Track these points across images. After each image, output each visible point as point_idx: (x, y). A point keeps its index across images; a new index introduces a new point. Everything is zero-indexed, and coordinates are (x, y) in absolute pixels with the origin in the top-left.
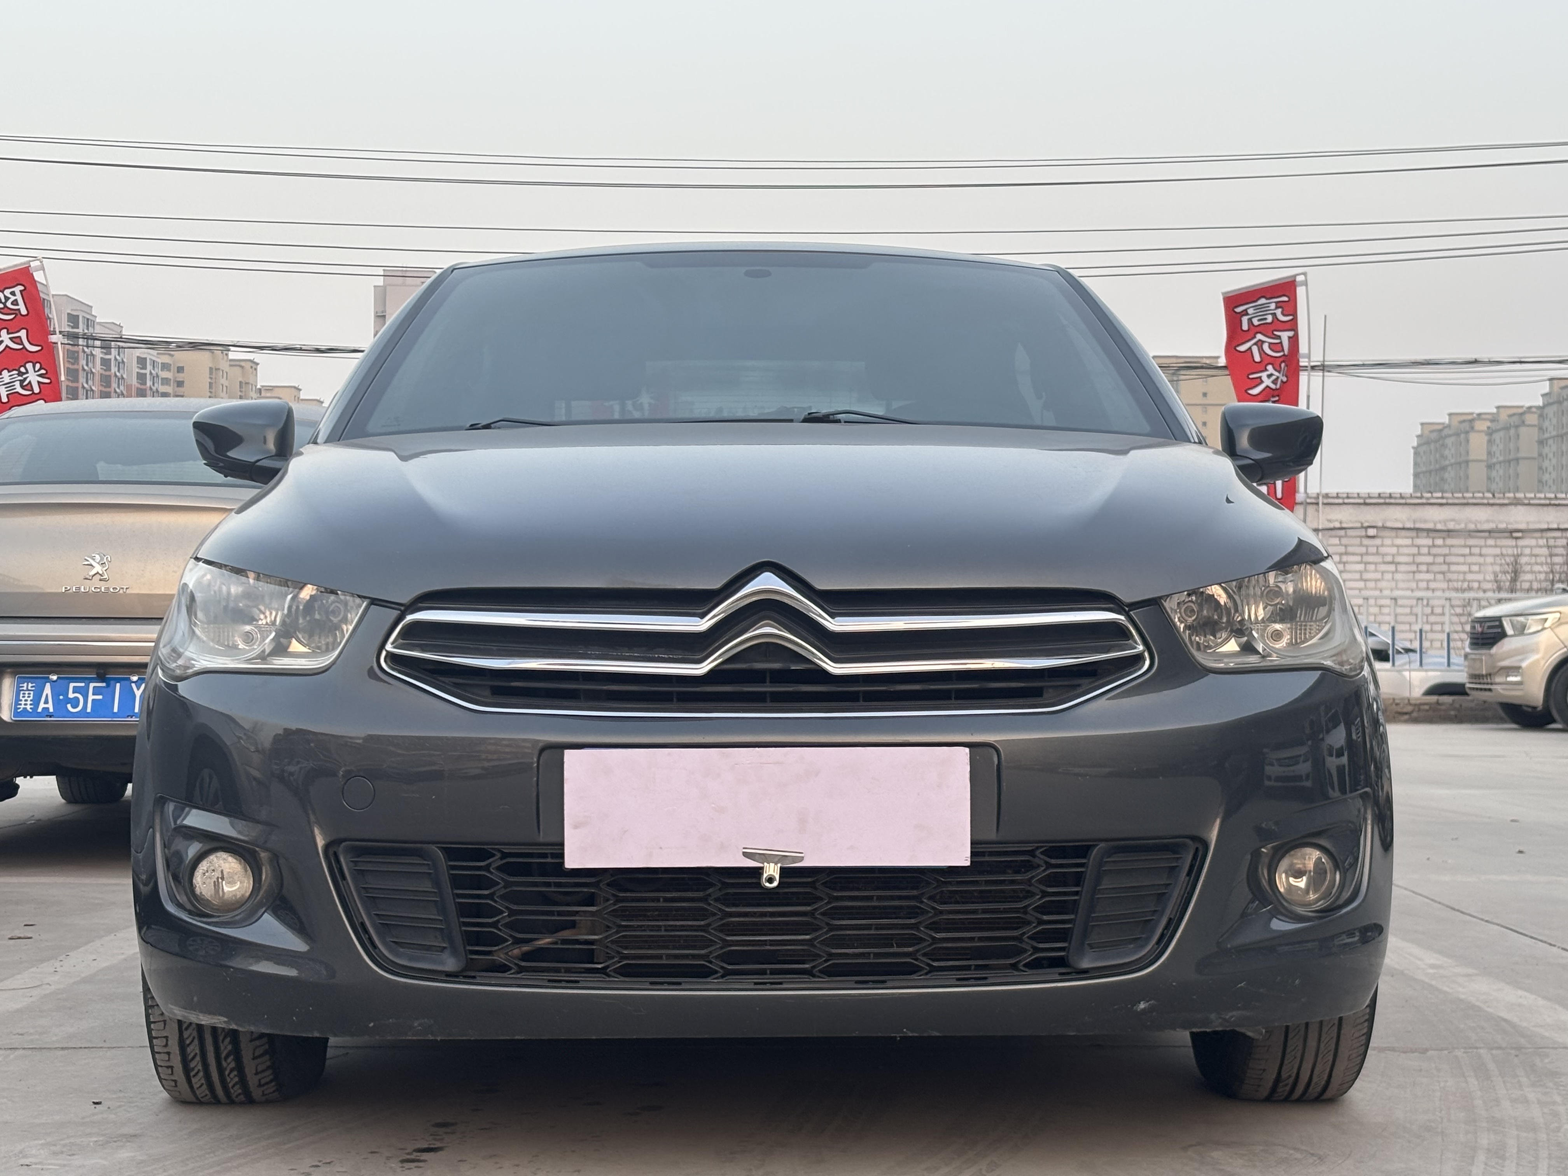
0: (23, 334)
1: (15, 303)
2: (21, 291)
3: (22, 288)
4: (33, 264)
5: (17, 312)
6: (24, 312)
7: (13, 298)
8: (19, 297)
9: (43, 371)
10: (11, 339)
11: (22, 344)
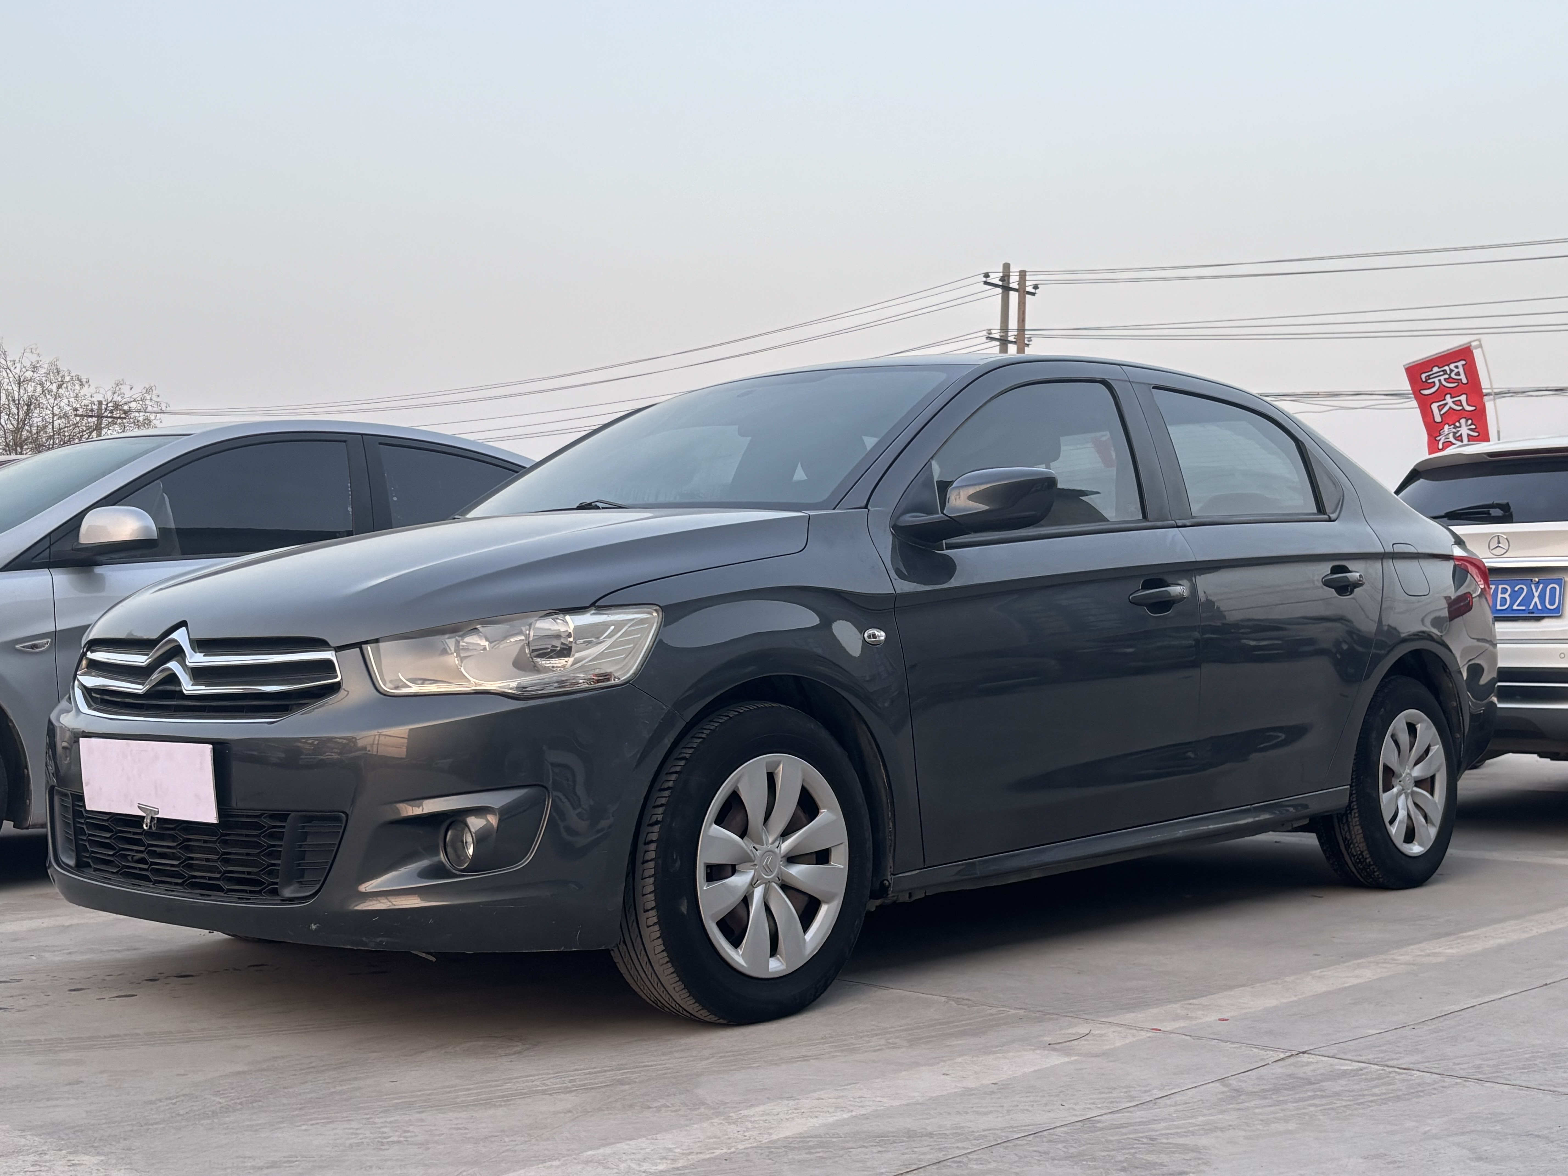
0: (1463, 398)
1: (1458, 374)
2: (1463, 365)
3: (1464, 362)
4: (1473, 344)
5: (1460, 381)
6: (1465, 381)
7: (1456, 370)
8: (1461, 370)
9: (1473, 427)
10: (1453, 402)
11: (1462, 405)
